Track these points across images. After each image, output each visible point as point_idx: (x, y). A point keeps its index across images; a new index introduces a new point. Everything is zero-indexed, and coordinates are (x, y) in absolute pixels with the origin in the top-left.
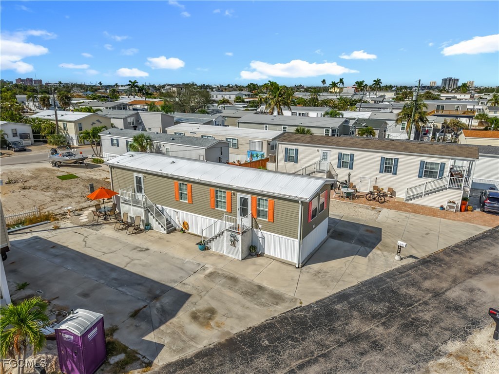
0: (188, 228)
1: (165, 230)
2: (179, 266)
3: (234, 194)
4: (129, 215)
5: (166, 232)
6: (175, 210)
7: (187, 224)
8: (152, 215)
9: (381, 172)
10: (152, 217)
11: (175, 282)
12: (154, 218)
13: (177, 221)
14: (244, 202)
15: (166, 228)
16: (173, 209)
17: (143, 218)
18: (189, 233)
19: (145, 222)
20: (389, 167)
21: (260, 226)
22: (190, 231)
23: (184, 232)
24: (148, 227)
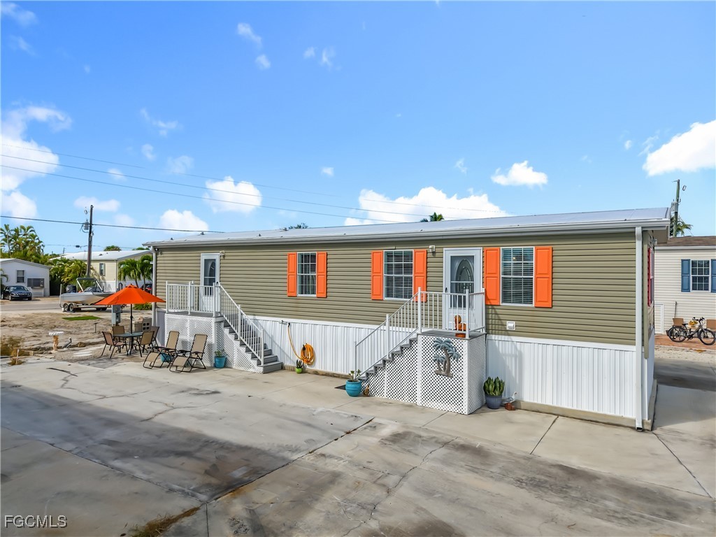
0: (311, 361)
1: (259, 364)
2: (299, 419)
3: (434, 253)
4: (181, 337)
5: (261, 369)
6: (285, 320)
7: (312, 350)
8: (232, 332)
9: (685, 289)
10: (231, 337)
11: (296, 450)
12: (236, 338)
13: (287, 347)
14: (462, 269)
15: (262, 360)
16: (280, 319)
17: (212, 339)
18: (316, 373)
19: (215, 349)
20: (700, 279)
21: (510, 325)
22: (318, 366)
23: (303, 371)
24: (221, 361)
